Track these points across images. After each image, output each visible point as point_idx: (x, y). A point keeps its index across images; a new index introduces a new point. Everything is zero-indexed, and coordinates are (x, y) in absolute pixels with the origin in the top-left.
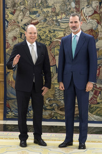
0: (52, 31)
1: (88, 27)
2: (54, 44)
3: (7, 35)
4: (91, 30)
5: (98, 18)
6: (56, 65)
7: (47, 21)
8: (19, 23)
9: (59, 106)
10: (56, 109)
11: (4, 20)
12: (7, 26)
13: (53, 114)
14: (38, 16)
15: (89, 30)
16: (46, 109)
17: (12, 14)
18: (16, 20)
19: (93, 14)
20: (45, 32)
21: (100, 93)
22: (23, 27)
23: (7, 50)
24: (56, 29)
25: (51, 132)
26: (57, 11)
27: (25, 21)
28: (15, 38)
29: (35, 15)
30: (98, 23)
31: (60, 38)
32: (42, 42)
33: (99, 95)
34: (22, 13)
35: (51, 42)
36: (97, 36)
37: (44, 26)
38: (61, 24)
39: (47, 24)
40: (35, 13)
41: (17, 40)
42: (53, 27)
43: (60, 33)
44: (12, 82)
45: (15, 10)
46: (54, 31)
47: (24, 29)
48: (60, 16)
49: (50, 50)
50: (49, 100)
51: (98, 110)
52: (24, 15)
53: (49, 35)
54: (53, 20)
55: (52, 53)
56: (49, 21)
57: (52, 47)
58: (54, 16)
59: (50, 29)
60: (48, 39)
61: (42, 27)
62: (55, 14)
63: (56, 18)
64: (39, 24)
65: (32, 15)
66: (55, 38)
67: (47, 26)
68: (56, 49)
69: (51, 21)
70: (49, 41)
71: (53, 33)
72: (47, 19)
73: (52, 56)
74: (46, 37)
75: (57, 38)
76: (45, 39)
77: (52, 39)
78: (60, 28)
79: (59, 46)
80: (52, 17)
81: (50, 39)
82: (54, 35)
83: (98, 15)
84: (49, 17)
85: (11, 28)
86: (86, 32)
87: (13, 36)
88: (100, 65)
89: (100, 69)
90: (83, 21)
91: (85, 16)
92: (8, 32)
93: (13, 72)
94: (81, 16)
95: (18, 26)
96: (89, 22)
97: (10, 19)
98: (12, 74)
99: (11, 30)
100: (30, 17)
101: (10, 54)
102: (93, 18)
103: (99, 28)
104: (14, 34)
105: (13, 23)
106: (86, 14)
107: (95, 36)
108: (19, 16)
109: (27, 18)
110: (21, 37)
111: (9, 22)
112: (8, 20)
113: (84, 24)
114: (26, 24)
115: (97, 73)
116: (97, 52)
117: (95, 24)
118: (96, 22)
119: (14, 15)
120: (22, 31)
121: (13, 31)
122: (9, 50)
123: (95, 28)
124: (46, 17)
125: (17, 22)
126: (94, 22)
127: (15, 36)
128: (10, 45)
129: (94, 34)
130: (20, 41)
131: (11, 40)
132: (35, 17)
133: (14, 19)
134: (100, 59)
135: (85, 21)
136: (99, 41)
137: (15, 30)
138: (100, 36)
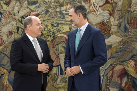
0: (55, 25)
1: (99, 20)
2: (57, 40)
4: (103, 23)
5: (110, 9)
6: (60, 65)
7: (49, 13)
8: (15, 15)
14: (39, 7)
15: (100, 23)
18: (11, 12)
19: (104, 5)
20: (47, 26)
22: (20, 19)
23: (1, 48)
26: (61, 1)
27: (22, 13)
28: (11, 33)
29: (34, 6)
31: (65, 33)
32: (43, 38)
34: (18, 4)
35: (54, 38)
36: (110, 31)
37: (46, 19)
38: (66, 16)
39: (49, 16)
40: (34, 3)
41: (13, 35)
42: (57, 20)
43: (65, 27)
44: (7, 86)
45: (10, 0)
46: (58, 24)
47: (21, 22)
48: (65, 7)
49: (54, 47)
53: (52, 30)
54: (57, 12)
55: (55, 50)
56: (51, 13)
57: (55, 44)
58: (58, 7)
59: (53, 22)
60: (50, 34)
61: (44, 20)
62: (59, 5)
63: (60, 9)
64: (39, 16)
65: (31, 6)
66: (59, 33)
67: (49, 18)
68: (61, 46)
69: (53, 12)
70: (51, 37)
71: (56, 27)
72: (49, 10)
73: (56, 54)
74: (48, 32)
75: (61, 33)
76: (47, 34)
77: (56, 34)
78: (65, 21)
79: (64, 43)
80: (55, 8)
81: (53, 35)
82: (58, 29)
83: (110, 6)
84: (51, 8)
85: (6, 21)
86: (95, 25)
87: (8, 31)
88: (114, 65)
89: (114, 69)
90: (93, 13)
91: (95, 6)
92: (2, 26)
93: (9, 74)
94: (89, 7)
95: (14, 19)
96: (100, 14)
97: (5, 11)
98: (7, 76)
99: (6, 24)
100: (28, 8)
101: (5, 53)
102: (104, 9)
103: (111, 21)
104: (10, 28)
105: (8, 15)
106: (96, 4)
107: (107, 30)
108: (16, 7)
109: (25, 9)
110: (17, 32)
111: (3, 14)
112: (2, 12)
113: (94, 16)
114: (24, 16)
115: (111, 75)
116: (110, 50)
117: (107, 16)
118: (108, 13)
119: (9, 6)
120: (19, 24)
121: (8, 25)
122: (4, 47)
123: (107, 21)
124: (48, 8)
125: (12, 14)
126: (106, 13)
127: (11, 31)
128: (4, 42)
129: (106, 28)
130: (17, 37)
131: (6, 35)
132: (35, 8)
133: (9, 10)
134: (113, 57)
135: (95, 13)
136: (112, 36)
137: (10, 23)
138: (112, 30)
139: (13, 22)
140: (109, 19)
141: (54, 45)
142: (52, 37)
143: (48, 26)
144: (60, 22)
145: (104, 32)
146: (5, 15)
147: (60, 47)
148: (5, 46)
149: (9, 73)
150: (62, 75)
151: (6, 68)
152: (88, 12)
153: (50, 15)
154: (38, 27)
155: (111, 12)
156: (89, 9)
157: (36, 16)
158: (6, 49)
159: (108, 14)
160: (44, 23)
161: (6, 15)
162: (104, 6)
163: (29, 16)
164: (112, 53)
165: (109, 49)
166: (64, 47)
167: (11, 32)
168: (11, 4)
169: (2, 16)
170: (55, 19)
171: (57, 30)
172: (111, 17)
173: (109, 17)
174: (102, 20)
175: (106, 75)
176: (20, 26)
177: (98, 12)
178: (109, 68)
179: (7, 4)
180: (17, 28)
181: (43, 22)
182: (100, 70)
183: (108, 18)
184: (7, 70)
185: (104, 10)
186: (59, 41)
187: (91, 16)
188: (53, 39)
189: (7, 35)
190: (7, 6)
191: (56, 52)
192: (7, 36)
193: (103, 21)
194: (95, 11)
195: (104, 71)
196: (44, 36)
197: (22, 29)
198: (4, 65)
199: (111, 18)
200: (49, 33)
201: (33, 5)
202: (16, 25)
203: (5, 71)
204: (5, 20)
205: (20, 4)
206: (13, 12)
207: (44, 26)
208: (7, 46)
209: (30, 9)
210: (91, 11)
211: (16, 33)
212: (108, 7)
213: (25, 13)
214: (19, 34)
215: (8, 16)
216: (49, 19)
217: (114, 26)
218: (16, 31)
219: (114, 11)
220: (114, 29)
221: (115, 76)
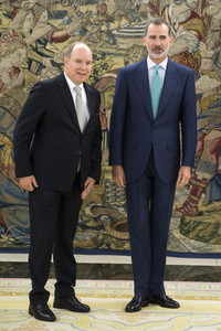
0: (99, 56)
2: (102, 83)
4: (185, 54)
5: (199, 28)
6: (107, 129)
7: (88, 34)
8: (24, 37)
9: (113, 221)
10: (108, 228)
13: (101, 237)
14: (68, 23)
15: (181, 54)
16: (85, 228)
17: (10, 18)
18: (18, 31)
19: (189, 19)
21: (204, 191)
22: (34, 45)
24: (106, 50)
25: (97, 278)
26: (110, 11)
27: (39, 33)
28: (17, 70)
29: (60, 21)
30: (200, 38)
31: (114, 71)
33: (203, 195)
34: (30, 16)
35: (97, 80)
36: (198, 68)
38: (119, 40)
39: (88, 40)
40: (60, 15)
41: (21, 74)
42: (101, 46)
43: (115, 59)
44: (9, 167)
45: (16, 8)
46: (104, 54)
47: (36, 50)
48: (116, 22)
50: (93, 207)
51: (200, 228)
52: (36, 20)
54: (101, 32)
56: (91, 34)
58: (104, 22)
62: (105, 18)
63: (108, 26)
64: (70, 39)
65: (54, 21)
66: (106, 71)
68: (108, 96)
69: (95, 32)
70: (91, 78)
71: (101, 60)
72: (87, 28)
75: (109, 72)
77: (100, 73)
78: (117, 49)
81: (94, 74)
82: (103, 64)
83: (199, 22)
84: (91, 24)
85: (7, 47)
87: (11, 66)
88: (205, 131)
89: (205, 138)
91: (172, 22)
93: (12, 145)
95: (22, 43)
97: (5, 29)
98: (10, 150)
99: (8, 53)
100: (48, 24)
101: (5, 106)
103: (201, 50)
104: (15, 61)
105: (11, 36)
106: (174, 18)
107: (194, 67)
108: (26, 22)
109: (44, 25)
110: (29, 68)
111: (3, 35)
114: (41, 40)
115: (199, 148)
116: (198, 102)
117: (193, 41)
118: (195, 35)
119: (13, 19)
120: (31, 54)
121: (11, 55)
122: (3, 97)
123: (193, 50)
124: (86, 24)
125: (19, 35)
126: (192, 35)
127: (17, 66)
128: (5, 86)
129: (191, 63)
130: (28, 78)
131: (8, 74)
132: (62, 24)
134: (205, 117)
136: (202, 78)
137: (16, 52)
138: (203, 67)
139: (21, 50)
140: (198, 46)
142: (93, 78)
144: (107, 52)
146: (5, 37)
147: (106, 97)
148: (5, 94)
151: (8, 134)
153: (88, 37)
155: (202, 34)
158: (7, 100)
162: (189, 22)
163: (51, 38)
167: (18, 68)
168: (17, 15)
169: (2, 38)
171: (101, 66)
173: (197, 42)
174: (184, 49)
176: (33, 57)
177: (178, 33)
179: (11, 16)
180: (28, 60)
183: (195, 45)
184: (9, 137)
185: (188, 30)
186: (105, 86)
188: (94, 81)
189: (10, 73)
192: (9, 76)
193: (187, 51)
197: (38, 62)
198: (4, 128)
199: (200, 45)
201: (58, 18)
205: (34, 16)
206: (22, 30)
208: (9, 94)
209: (52, 26)
211: (27, 70)
212: (195, 24)
213: (44, 33)
214: (31, 71)
215: (11, 38)
217: (206, 59)
218: (27, 67)
219: (205, 31)
220: (206, 65)
221: (207, 150)
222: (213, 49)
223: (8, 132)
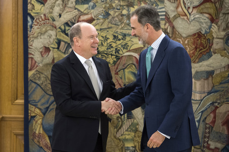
0: (120, 37)
1: (192, 29)
2: (123, 61)
3: (30, 43)
4: (199, 35)
5: (212, 11)
7: (110, 17)
8: (54, 20)
11: (26, 14)
12: (31, 27)
14: (93, 8)
15: (194, 35)
17: (42, 3)
18: (49, 16)
19: (201, 4)
20: (106, 39)
22: (63, 27)
23: (30, 73)
27: (66, 17)
28: (47, 50)
29: (86, 6)
30: (212, 20)
31: (135, 50)
34: (60, 2)
35: (118, 58)
36: (210, 47)
37: (105, 26)
39: (110, 22)
41: (51, 53)
42: (122, 28)
43: (135, 40)
44: (40, 136)
46: (125, 35)
47: (64, 32)
48: (136, 7)
49: (117, 74)
53: (114, 45)
54: (122, 15)
55: (119, 79)
56: (113, 18)
57: (119, 68)
58: (125, 7)
59: (117, 32)
60: (112, 51)
61: (101, 29)
62: (126, 4)
63: (128, 11)
64: (94, 22)
65: (81, 6)
66: (126, 50)
67: (109, 26)
68: (128, 72)
69: (117, 16)
70: (113, 57)
71: (122, 41)
72: (109, 12)
73: (120, 84)
74: (107, 49)
75: (129, 51)
76: (105, 52)
77: (121, 52)
79: (134, 66)
80: (119, 9)
81: (116, 53)
82: (124, 44)
83: (211, 6)
84: (114, 8)
85: (39, 30)
86: (187, 38)
87: (42, 46)
88: (217, 104)
89: (217, 111)
90: (182, 17)
91: (187, 7)
92: (32, 38)
93: (43, 116)
94: (177, 8)
95: (53, 26)
96: (194, 19)
97: (38, 13)
98: (40, 120)
99: (39, 34)
100: (76, 9)
101: (37, 81)
102: (202, 11)
103: (213, 31)
104: (46, 42)
105: (42, 20)
106: (188, 3)
107: (206, 46)
108: (56, 7)
109: (71, 10)
110: (58, 48)
111: (35, 19)
112: (33, 15)
113: (184, 22)
114: (69, 22)
115: (211, 120)
116: (210, 79)
117: (206, 23)
118: (208, 18)
119: (44, 5)
120: (60, 35)
121: (42, 37)
122: (35, 73)
123: (206, 31)
124: (108, 9)
125: (50, 18)
126: (205, 18)
127: (47, 46)
128: (37, 64)
129: (204, 43)
130: (57, 56)
131: (39, 53)
132: (87, 8)
133: (44, 13)
134: (216, 92)
135: (185, 18)
136: (214, 56)
137: (47, 34)
138: (215, 46)
139: (51, 32)
140: (210, 27)
141: (118, 70)
142: (115, 57)
143: (108, 38)
144: (127, 33)
145: (202, 49)
146: (38, 21)
147: (126, 74)
148: (37, 71)
149: (44, 114)
150: (130, 120)
151: (39, 106)
152: (175, 16)
153: (111, 20)
154: (92, 41)
155: (214, 16)
156: (177, 11)
157: (88, 23)
158: (39, 76)
159: (207, 20)
160: (102, 34)
161: (41, 20)
162: (202, 6)
163: (78, 22)
164: (213, 85)
165: (209, 77)
166: (134, 74)
167: (48, 48)
168: (48, 2)
169: (34, 21)
170: (120, 27)
171: (122, 46)
172: (213, 24)
173: (209, 24)
174: (198, 30)
175: (203, 121)
176: (62, 38)
177: (192, 16)
178: (208, 110)
180: (57, 41)
181: (100, 32)
182: (194, 112)
183: (207, 27)
184: (40, 109)
185: (201, 13)
186: (126, 64)
187: (180, 22)
188: (115, 60)
189: (41, 52)
190: (43, 5)
191: (120, 82)
192: (40, 55)
193: (200, 32)
194: (186, 15)
195: (200, 114)
196: (102, 55)
197: (66, 43)
198: (35, 101)
199: (212, 27)
200: (109, 50)
201: (84, 4)
202: (56, 36)
203: (38, 111)
204: (38, 28)
205: (63, 2)
206: (52, 15)
207: (101, 38)
208: (40, 71)
209: (79, 10)
210: (179, 14)
211: (57, 50)
212: (208, 8)
213: (72, 17)
214: (60, 51)
215: (42, 22)
216: (109, 28)
217: (218, 40)
218: (56, 46)
219: (217, 14)
220: (217, 44)
221: (219, 122)
222: (224, 30)
223: (39, 105)
